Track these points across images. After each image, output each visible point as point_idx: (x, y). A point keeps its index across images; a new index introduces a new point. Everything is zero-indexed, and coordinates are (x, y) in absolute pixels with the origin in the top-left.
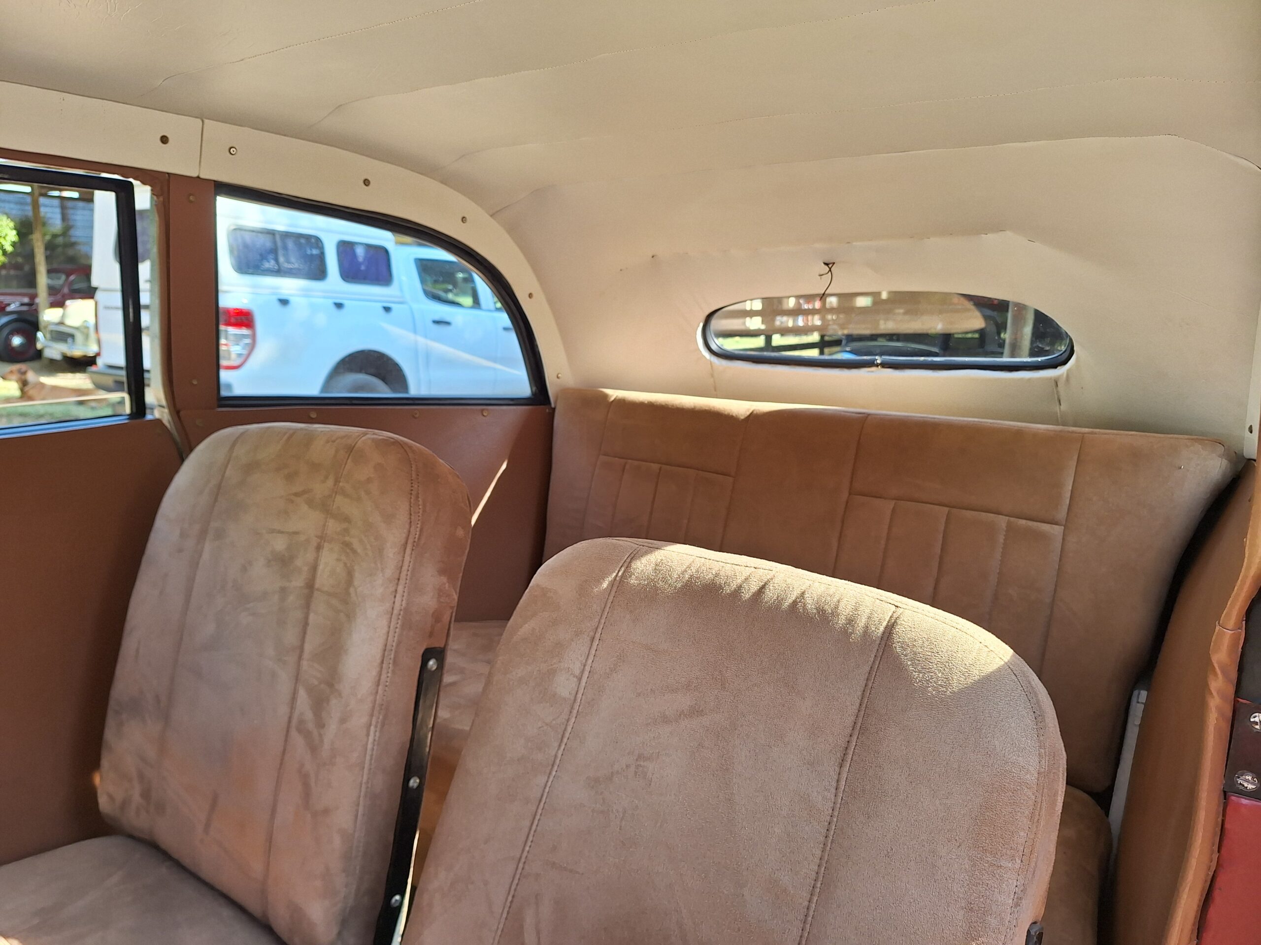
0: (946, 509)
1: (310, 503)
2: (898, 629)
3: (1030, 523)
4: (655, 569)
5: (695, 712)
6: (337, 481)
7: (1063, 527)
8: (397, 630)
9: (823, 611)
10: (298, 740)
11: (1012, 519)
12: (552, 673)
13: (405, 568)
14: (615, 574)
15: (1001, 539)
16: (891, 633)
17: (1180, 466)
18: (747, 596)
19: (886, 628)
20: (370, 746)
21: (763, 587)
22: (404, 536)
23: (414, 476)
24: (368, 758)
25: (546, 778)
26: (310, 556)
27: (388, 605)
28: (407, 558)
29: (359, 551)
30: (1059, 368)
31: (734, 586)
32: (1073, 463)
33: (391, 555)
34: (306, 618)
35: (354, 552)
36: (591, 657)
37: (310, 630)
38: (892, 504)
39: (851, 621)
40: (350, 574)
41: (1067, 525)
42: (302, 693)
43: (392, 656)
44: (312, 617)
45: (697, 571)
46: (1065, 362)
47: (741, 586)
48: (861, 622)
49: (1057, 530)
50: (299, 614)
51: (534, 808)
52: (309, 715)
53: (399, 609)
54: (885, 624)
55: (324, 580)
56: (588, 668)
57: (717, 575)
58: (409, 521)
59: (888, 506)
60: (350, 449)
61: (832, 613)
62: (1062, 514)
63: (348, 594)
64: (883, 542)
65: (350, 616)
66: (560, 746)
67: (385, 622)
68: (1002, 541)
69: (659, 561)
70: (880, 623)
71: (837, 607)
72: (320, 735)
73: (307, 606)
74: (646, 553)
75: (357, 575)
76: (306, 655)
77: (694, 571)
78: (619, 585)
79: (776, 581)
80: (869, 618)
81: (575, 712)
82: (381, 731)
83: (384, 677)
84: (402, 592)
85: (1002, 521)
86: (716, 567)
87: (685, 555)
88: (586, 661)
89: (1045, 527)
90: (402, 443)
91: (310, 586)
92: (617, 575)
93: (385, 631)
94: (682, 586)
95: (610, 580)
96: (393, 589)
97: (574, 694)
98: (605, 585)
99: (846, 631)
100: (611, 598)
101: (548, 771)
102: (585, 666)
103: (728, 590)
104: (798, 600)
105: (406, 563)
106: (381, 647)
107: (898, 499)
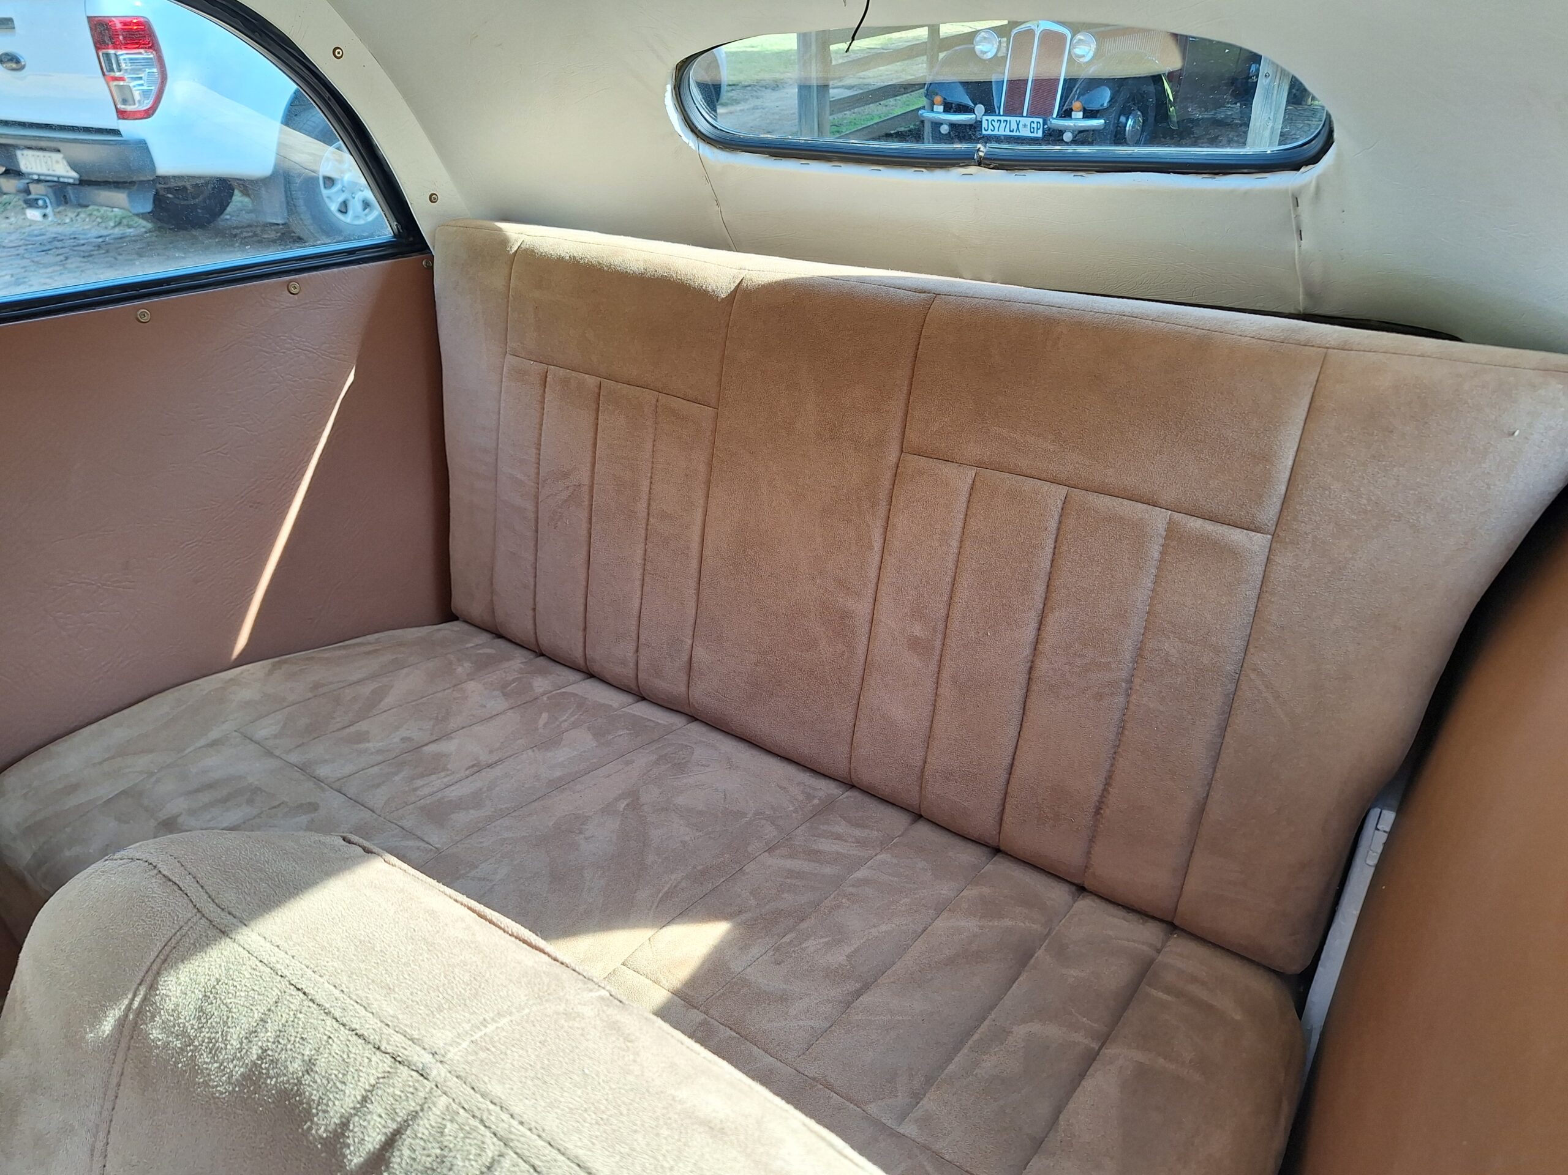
0: (1063, 490)
3: (1210, 527)
7: (1269, 537)
11: (1176, 515)
14: (126, 1002)
15: (1155, 551)
17: (1512, 431)
21: (395, 1138)
30: (1303, 169)
31: (335, 1117)
32: (1300, 413)
38: (971, 473)
41: (1278, 532)
46: (1315, 159)
47: (349, 1123)
49: (1258, 542)
59: (962, 479)
62: (1269, 513)
64: (955, 544)
68: (1156, 555)
77: (270, 1038)
78: (132, 1035)
85: (1158, 519)
89: (1237, 536)
92: (129, 1007)
95: (117, 1016)
98: (107, 1026)
100: (117, 1064)
103: (322, 1125)
107: (980, 465)
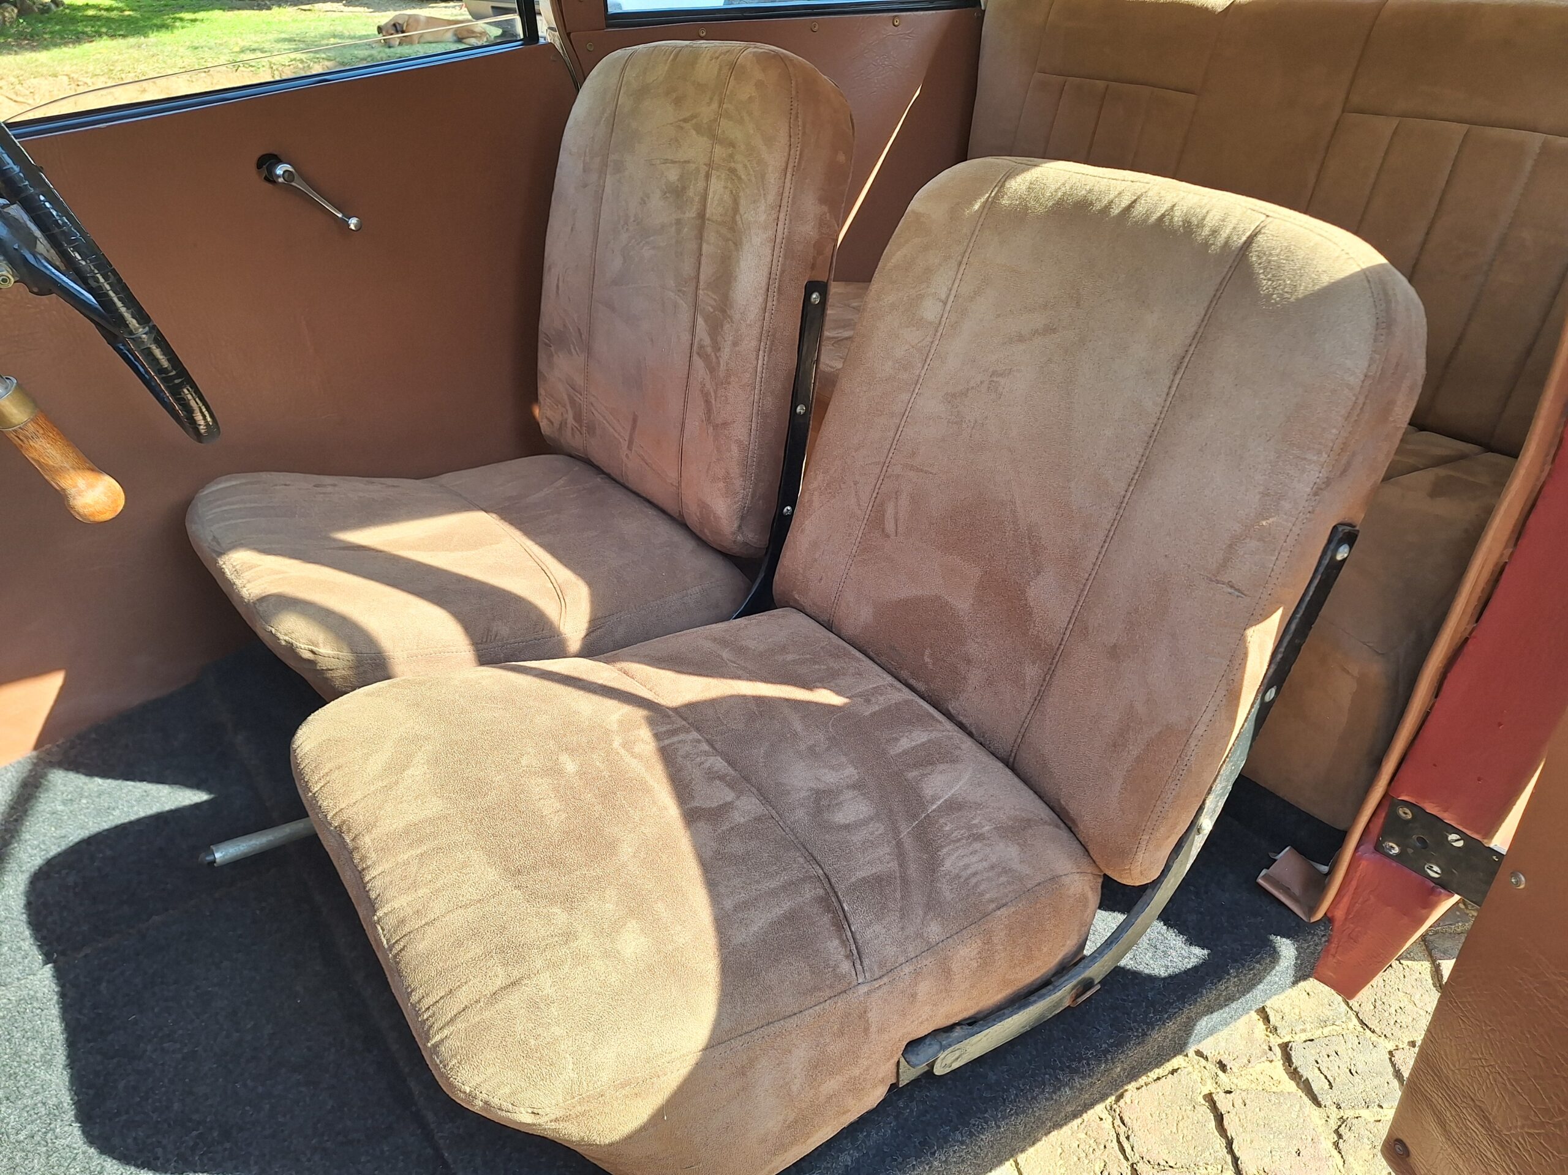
0: (1465, 127)
1: (698, 129)
2: (1260, 238)
4: (1029, 188)
5: (1049, 329)
6: (721, 103)
8: (780, 259)
9: (1189, 223)
10: (698, 362)
11: (1550, 137)
12: (921, 297)
13: (786, 194)
14: (987, 195)
15: (1529, 165)
16: (1251, 243)
18: (1117, 212)
19: (1248, 238)
20: (759, 369)
21: (1135, 201)
22: (784, 159)
23: (794, 92)
24: (758, 379)
25: (910, 395)
26: (701, 184)
27: (770, 233)
28: (788, 184)
29: (743, 177)
31: (1105, 202)
33: (772, 181)
34: (700, 249)
35: (740, 178)
36: (958, 281)
37: (704, 260)
38: (1395, 122)
39: (1214, 232)
40: (736, 201)
42: (700, 321)
43: (777, 285)
44: (705, 246)
45: (1071, 188)
47: (1112, 202)
48: (1224, 234)
50: (692, 246)
51: (898, 421)
52: (707, 341)
53: (781, 237)
54: (1248, 234)
55: (713, 210)
56: (953, 292)
57: (1090, 191)
58: (788, 144)
60: (733, 66)
61: (1197, 226)
63: (734, 221)
64: (1373, 176)
65: (738, 244)
66: (923, 367)
67: (768, 251)
68: (1529, 167)
69: (1034, 179)
70: (1244, 232)
71: (1204, 219)
72: (717, 358)
73: (700, 237)
74: (1023, 171)
75: (743, 202)
76: (702, 285)
77: (1068, 188)
78: (991, 206)
79: (1150, 194)
80: (1234, 228)
81: (939, 334)
82: (769, 357)
83: (769, 304)
84: (783, 220)
85: (1535, 141)
86: (1091, 182)
87: (1062, 172)
88: (952, 285)
90: (782, 56)
91: (702, 215)
92: (989, 196)
93: (769, 259)
94: (1053, 204)
95: (982, 202)
96: (775, 216)
97: (938, 319)
98: (976, 207)
99: (1207, 242)
100: (982, 220)
101: (912, 389)
102: (951, 290)
103: (1098, 206)
104: (1167, 213)
105: (787, 189)
106: (766, 274)
107: (1404, 115)
